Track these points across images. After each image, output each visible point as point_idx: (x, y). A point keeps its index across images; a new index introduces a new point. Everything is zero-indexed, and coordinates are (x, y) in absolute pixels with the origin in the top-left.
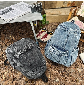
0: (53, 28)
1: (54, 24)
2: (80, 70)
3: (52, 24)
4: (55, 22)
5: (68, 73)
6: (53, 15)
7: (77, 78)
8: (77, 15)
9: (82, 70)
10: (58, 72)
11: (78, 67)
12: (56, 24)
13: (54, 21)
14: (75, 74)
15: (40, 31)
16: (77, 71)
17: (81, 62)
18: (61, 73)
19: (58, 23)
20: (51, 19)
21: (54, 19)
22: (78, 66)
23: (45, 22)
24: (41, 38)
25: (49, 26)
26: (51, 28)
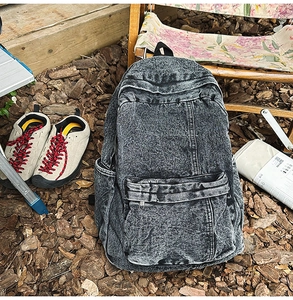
0: (64, 95)
1: (60, 74)
2: (269, 224)
3: (47, 76)
4: (59, 63)
5: (241, 263)
6: (35, 36)
7: (281, 262)
8: (151, 8)
9: (273, 218)
10: (206, 284)
11: (255, 216)
12: (68, 72)
13: (52, 60)
14: (265, 252)
16: (263, 235)
17: (252, 188)
18: (218, 279)
19: (71, 64)
20: (34, 57)
21: (50, 51)
22: (253, 210)
24: (42, 169)
25: (39, 90)
26: (56, 99)
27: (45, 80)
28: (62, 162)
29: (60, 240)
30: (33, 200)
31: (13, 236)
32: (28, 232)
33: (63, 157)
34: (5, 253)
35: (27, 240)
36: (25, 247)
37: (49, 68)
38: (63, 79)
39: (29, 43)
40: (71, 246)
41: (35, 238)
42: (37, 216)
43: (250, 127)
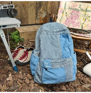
0: (31, 45)
1: (31, 40)
3: (28, 41)
4: (32, 38)
9: (89, 85)
12: (33, 40)
13: (30, 37)
15: (15, 51)
16: (85, 90)
20: (26, 35)
21: (30, 35)
23: (18, 40)
24: (19, 59)
25: (25, 43)
26: (29, 46)
27: (27, 41)
28: (26, 58)
29: (19, 79)
30: (14, 65)
31: (5, 76)
32: (10, 75)
33: (26, 57)
34: (1, 80)
35: (9, 77)
36: (8, 79)
37: (29, 39)
38: (32, 42)
39: (26, 32)
40: (21, 82)
41: (11, 77)
42: (14, 71)
43: (83, 59)
